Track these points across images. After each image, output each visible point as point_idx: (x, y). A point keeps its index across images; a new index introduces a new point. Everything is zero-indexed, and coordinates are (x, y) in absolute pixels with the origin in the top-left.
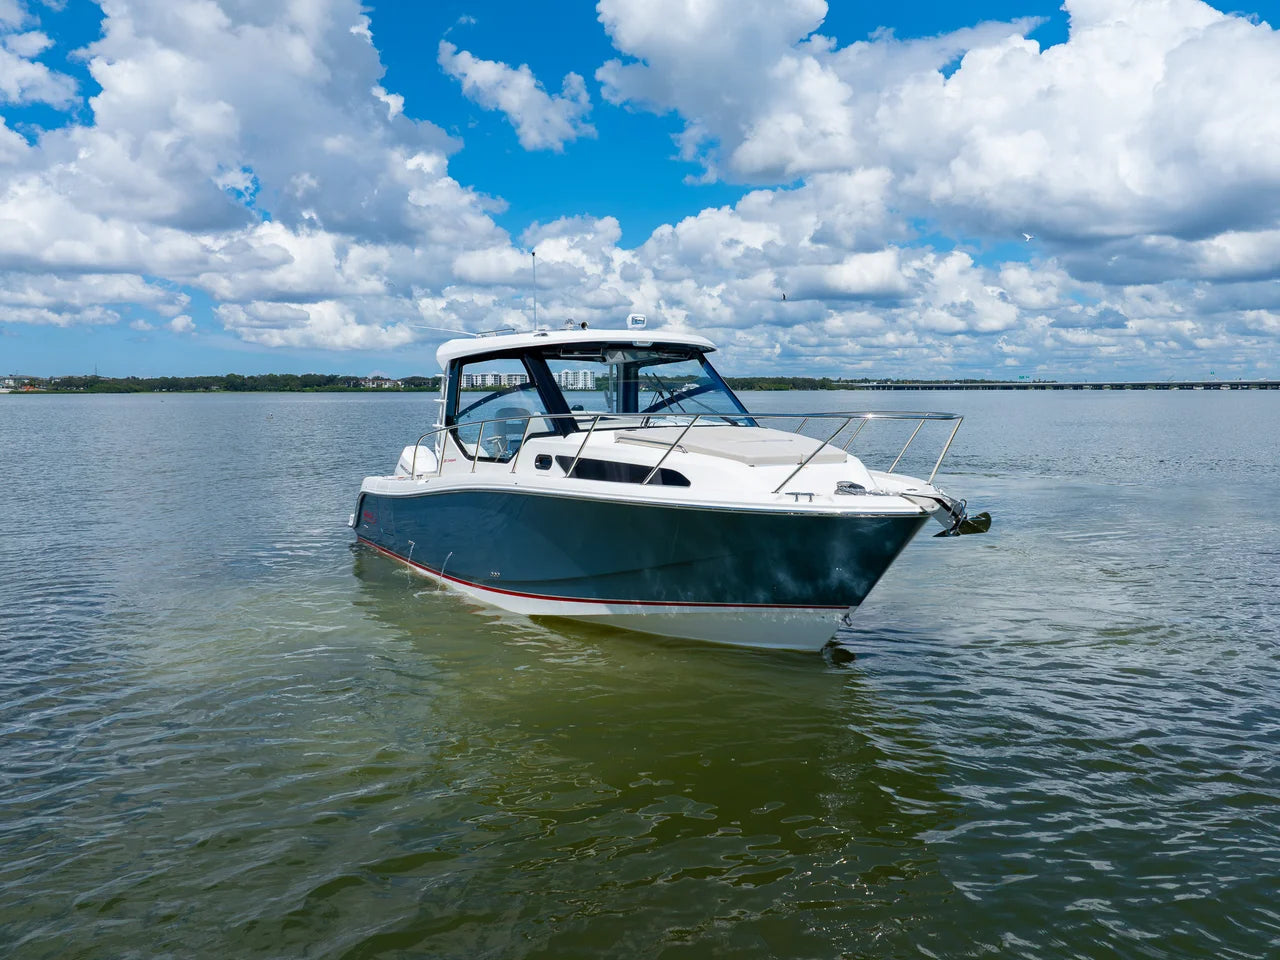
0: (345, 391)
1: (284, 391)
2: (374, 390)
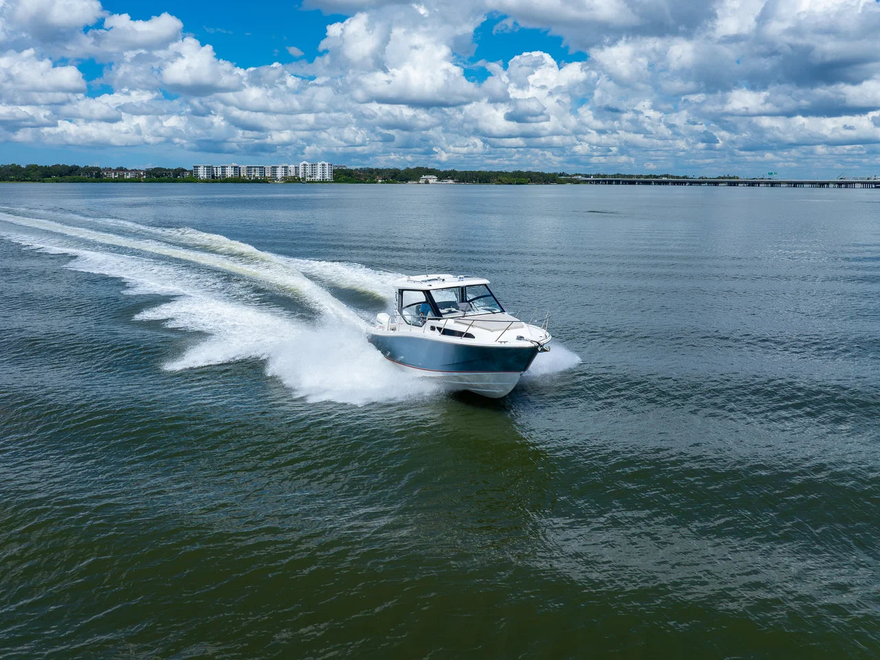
0: (87, 181)
1: (25, 181)
2: (116, 181)
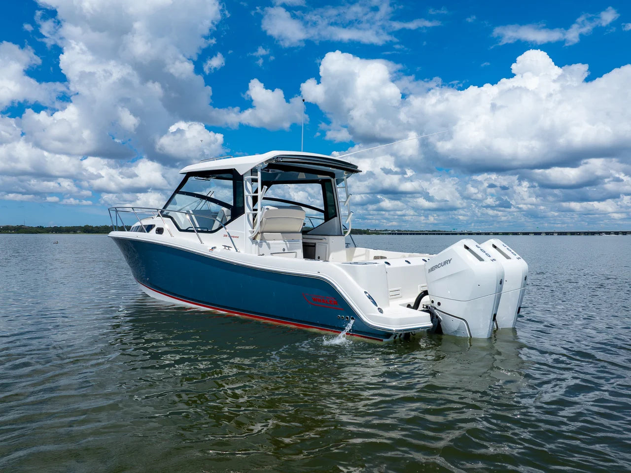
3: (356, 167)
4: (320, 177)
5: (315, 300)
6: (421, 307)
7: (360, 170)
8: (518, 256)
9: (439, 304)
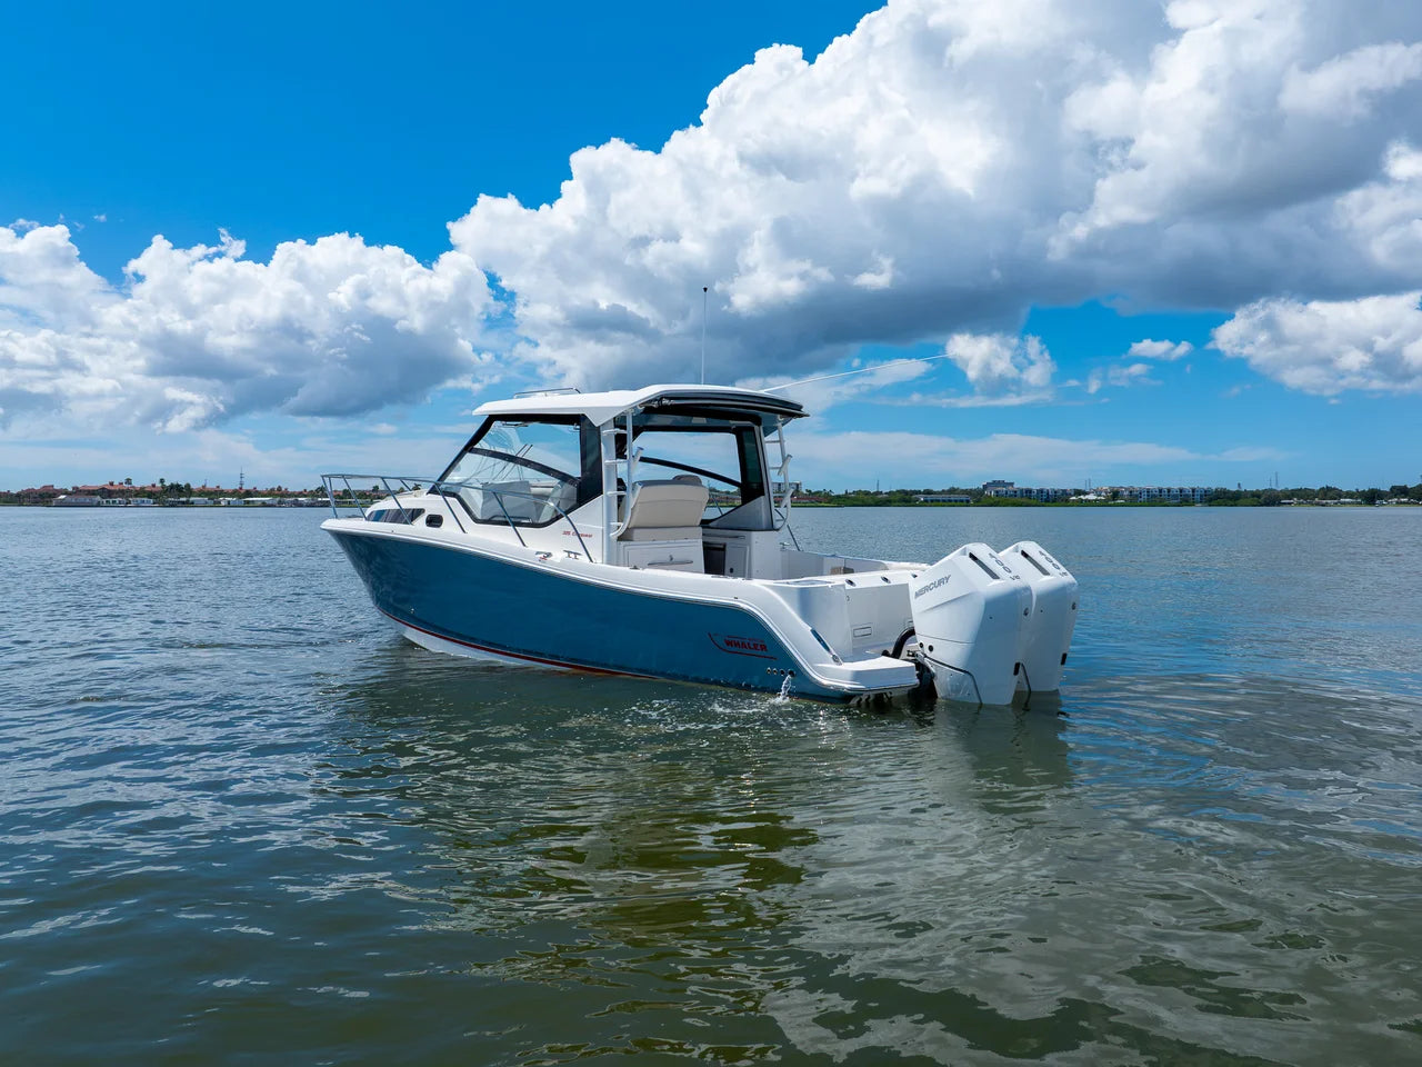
3: (799, 407)
4: (734, 423)
5: (728, 643)
6: (904, 654)
7: (806, 413)
8: (1063, 570)
9: (931, 648)
